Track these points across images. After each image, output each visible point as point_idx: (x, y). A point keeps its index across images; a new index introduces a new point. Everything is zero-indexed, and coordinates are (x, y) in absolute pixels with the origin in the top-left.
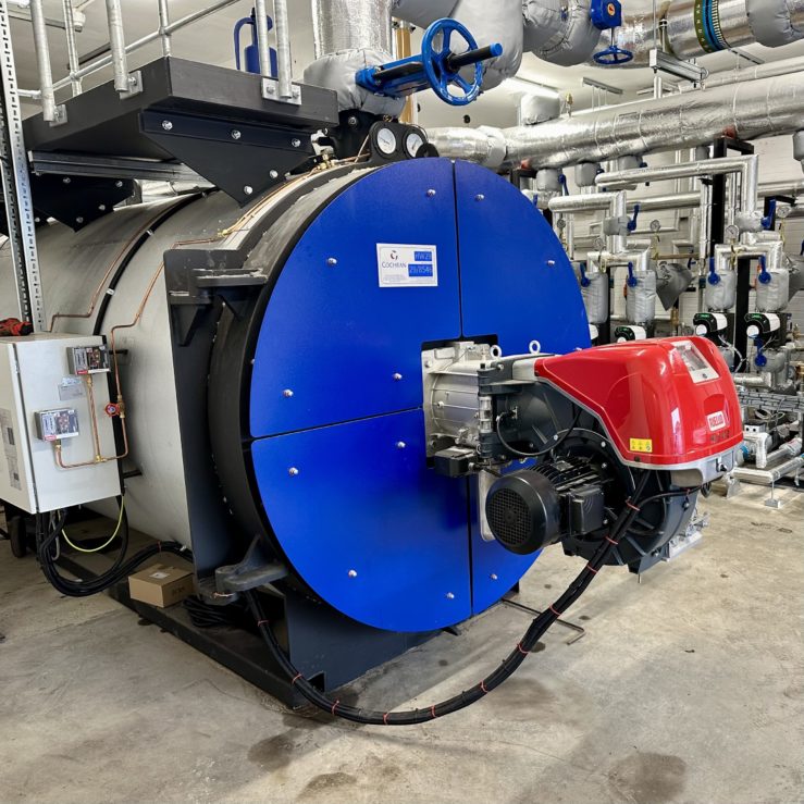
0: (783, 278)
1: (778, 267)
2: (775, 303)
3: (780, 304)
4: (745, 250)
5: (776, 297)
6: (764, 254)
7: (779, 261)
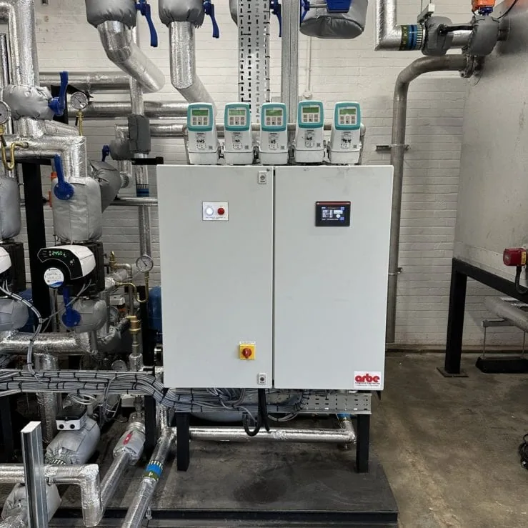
0: (92, 192)
1: (82, 175)
2: (84, 230)
3: (92, 232)
4: (27, 147)
5: (85, 221)
6: (59, 154)
7: (82, 166)
